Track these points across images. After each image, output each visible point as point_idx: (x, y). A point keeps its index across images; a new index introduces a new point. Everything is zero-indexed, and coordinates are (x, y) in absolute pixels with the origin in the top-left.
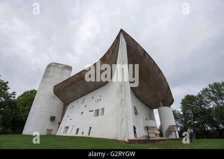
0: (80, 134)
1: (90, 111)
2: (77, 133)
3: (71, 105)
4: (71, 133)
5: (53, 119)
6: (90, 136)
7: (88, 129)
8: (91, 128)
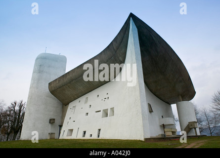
0: (87, 137)
1: (97, 112)
2: (84, 136)
3: (71, 105)
4: (77, 135)
5: (52, 121)
6: (100, 138)
7: (97, 131)
8: (100, 130)
